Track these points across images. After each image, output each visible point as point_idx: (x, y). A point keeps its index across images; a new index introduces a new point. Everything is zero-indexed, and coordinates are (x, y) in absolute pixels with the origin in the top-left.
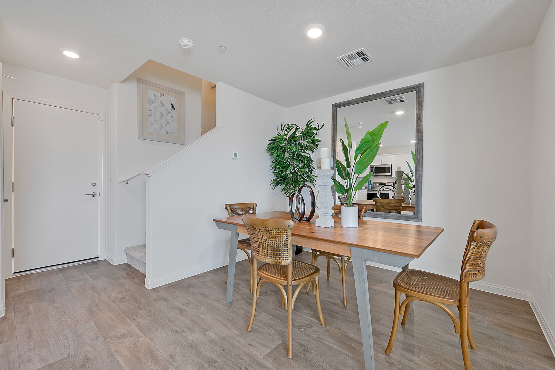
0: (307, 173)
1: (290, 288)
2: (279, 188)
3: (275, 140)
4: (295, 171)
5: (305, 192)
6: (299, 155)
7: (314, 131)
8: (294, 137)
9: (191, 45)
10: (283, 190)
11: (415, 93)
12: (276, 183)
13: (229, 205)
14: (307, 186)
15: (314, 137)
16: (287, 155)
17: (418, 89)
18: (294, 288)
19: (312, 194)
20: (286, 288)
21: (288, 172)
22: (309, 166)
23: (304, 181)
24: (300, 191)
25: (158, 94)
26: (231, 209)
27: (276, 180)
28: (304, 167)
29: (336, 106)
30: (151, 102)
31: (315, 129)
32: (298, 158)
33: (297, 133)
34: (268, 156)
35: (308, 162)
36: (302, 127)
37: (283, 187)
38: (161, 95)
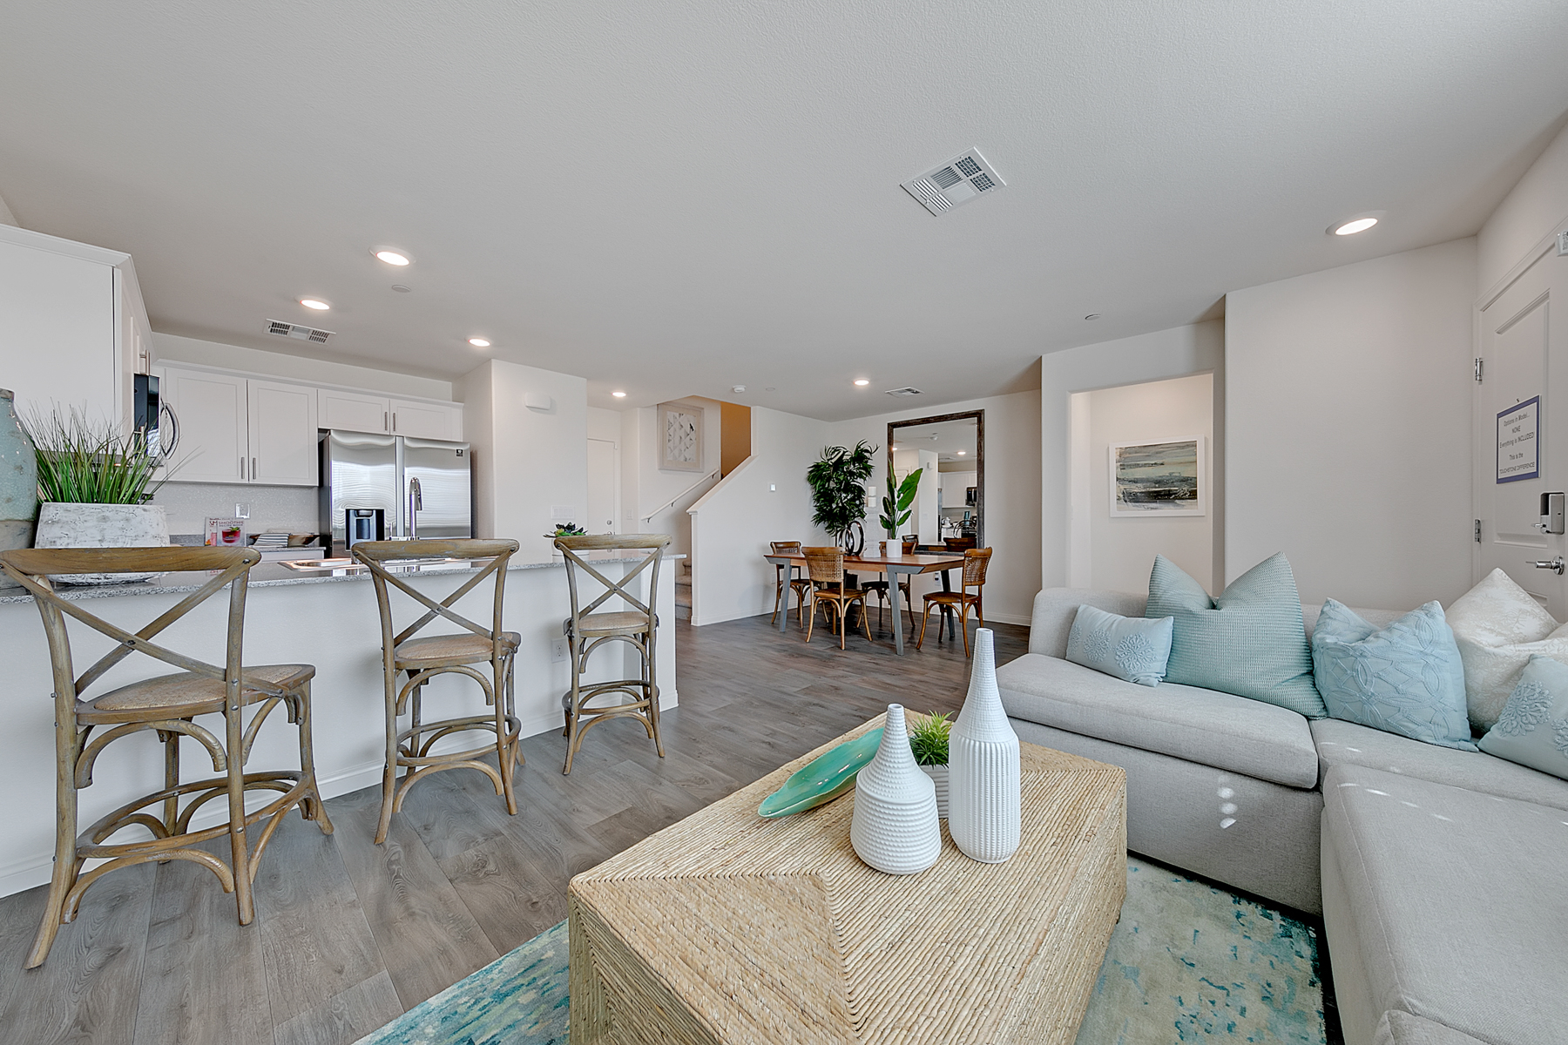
0: (857, 506)
1: (843, 600)
2: (823, 525)
3: (817, 467)
4: (843, 504)
5: (854, 528)
6: (848, 483)
7: (867, 454)
8: (840, 462)
9: (743, 389)
10: (826, 528)
11: (975, 419)
12: (819, 519)
13: (775, 543)
14: (858, 523)
15: (867, 462)
16: (832, 485)
17: (979, 415)
18: (846, 601)
19: (861, 529)
20: (839, 601)
21: (834, 506)
22: (860, 497)
23: (854, 517)
24: (849, 528)
25: (677, 415)
26: (777, 547)
27: (819, 515)
28: (853, 499)
29: (892, 426)
30: (671, 425)
31: (867, 451)
32: (848, 488)
33: (845, 458)
34: (808, 485)
35: (860, 492)
36: (850, 452)
37: (827, 524)
38: (680, 414)
